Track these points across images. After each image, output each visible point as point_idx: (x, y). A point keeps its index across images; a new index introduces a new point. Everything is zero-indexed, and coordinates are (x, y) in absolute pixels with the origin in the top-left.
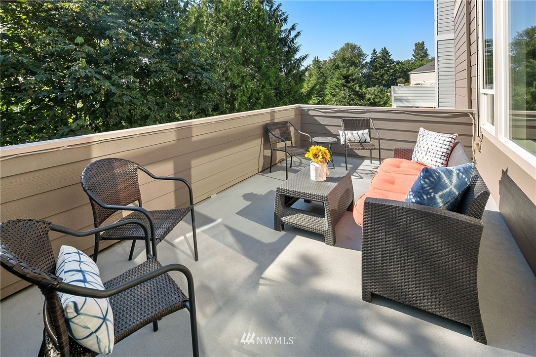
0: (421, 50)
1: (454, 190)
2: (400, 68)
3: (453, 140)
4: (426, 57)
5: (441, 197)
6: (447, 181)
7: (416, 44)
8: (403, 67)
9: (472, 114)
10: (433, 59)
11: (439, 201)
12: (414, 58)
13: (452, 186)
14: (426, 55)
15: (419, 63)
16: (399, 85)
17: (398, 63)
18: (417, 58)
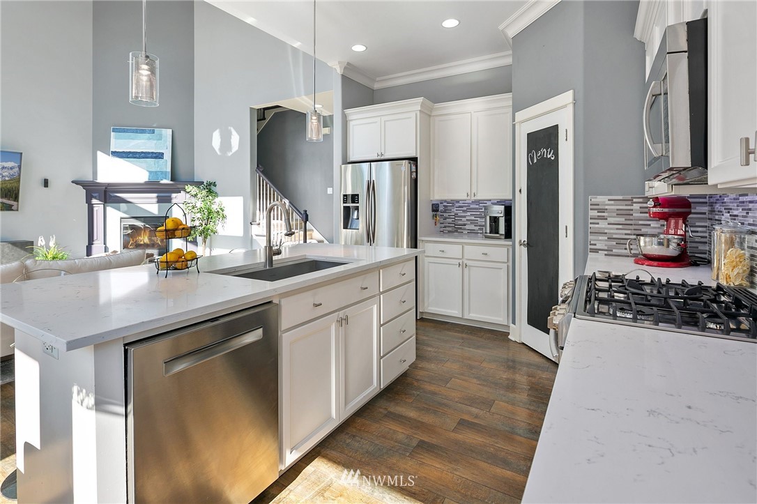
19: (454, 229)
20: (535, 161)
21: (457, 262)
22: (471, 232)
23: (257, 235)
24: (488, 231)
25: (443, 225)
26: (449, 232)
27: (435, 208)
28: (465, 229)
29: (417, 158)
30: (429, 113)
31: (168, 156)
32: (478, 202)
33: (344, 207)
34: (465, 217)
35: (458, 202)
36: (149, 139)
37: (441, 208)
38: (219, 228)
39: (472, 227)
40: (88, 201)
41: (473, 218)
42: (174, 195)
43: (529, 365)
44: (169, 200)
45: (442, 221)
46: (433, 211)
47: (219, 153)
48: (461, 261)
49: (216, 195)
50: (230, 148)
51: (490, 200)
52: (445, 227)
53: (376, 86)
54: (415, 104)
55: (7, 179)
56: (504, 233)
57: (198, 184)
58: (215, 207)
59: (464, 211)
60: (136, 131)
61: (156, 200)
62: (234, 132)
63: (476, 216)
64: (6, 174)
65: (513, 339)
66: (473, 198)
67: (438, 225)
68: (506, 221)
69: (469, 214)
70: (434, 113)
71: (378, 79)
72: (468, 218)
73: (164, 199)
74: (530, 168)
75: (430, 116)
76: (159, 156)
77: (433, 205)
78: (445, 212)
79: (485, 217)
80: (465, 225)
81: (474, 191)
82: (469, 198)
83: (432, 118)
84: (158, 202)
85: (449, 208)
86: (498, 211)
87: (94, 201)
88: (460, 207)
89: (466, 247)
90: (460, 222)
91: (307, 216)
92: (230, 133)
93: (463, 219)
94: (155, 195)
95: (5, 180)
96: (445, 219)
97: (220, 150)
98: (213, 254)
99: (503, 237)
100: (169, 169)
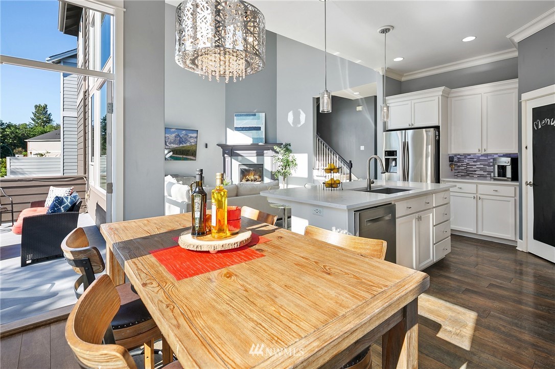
0: (42, 114)
1: (69, 204)
2: (12, 133)
3: (71, 191)
4: (49, 123)
5: (63, 208)
6: (66, 201)
7: (36, 106)
8: (17, 132)
9: (85, 177)
10: (58, 126)
11: (62, 209)
12: (34, 123)
13: (68, 202)
14: (49, 120)
15: (40, 129)
16: (16, 155)
17: (9, 126)
18: (37, 123)
19: (468, 174)
20: (540, 127)
21: (473, 195)
22: (481, 177)
23: (317, 176)
24: (496, 175)
25: (457, 171)
26: (462, 176)
27: (451, 159)
28: (476, 174)
29: (439, 126)
30: (447, 96)
31: (263, 129)
32: (486, 155)
33: (386, 159)
34: (475, 165)
35: (469, 155)
36: (253, 119)
37: (455, 159)
38: (292, 171)
39: (482, 173)
40: (223, 156)
41: (482, 166)
42: (265, 152)
43: (536, 264)
44: (262, 155)
45: (456, 168)
46: (450, 161)
47: (292, 125)
48: (475, 196)
49: (290, 151)
50: (299, 122)
51: (497, 154)
52: (459, 172)
53: (403, 79)
54: (439, 91)
55: (193, 144)
56: (510, 177)
57: (280, 145)
58: (290, 159)
59: (474, 162)
60: (247, 115)
61: (255, 154)
62: (302, 112)
63: (484, 165)
64: (193, 141)
65: (521, 250)
66: (484, 153)
67: (453, 170)
68: (512, 169)
69: (479, 163)
70: (451, 95)
71: (405, 74)
72: (477, 166)
73: (260, 154)
74: (535, 132)
75: (447, 97)
76: (258, 129)
77: (450, 157)
78: (459, 162)
79: (494, 166)
80: (475, 171)
81: (484, 147)
82: (480, 152)
83: (449, 99)
84: (257, 156)
85: (462, 159)
86: (506, 161)
87: (226, 155)
88: (471, 158)
89: (480, 186)
90: (471, 169)
91: (352, 164)
92: (300, 113)
93: (474, 167)
94: (255, 152)
95: (192, 145)
96: (459, 166)
97: (293, 123)
98: (288, 188)
99: (510, 180)
100: (264, 137)
